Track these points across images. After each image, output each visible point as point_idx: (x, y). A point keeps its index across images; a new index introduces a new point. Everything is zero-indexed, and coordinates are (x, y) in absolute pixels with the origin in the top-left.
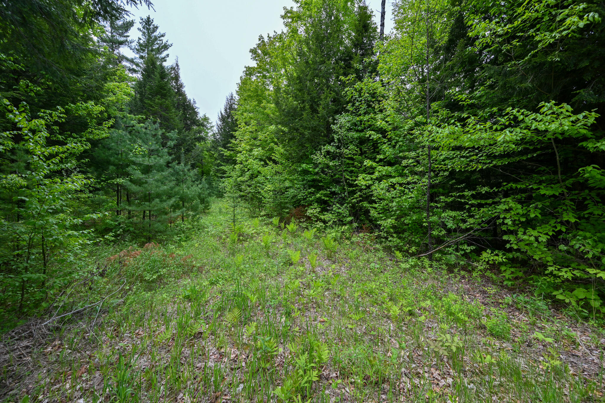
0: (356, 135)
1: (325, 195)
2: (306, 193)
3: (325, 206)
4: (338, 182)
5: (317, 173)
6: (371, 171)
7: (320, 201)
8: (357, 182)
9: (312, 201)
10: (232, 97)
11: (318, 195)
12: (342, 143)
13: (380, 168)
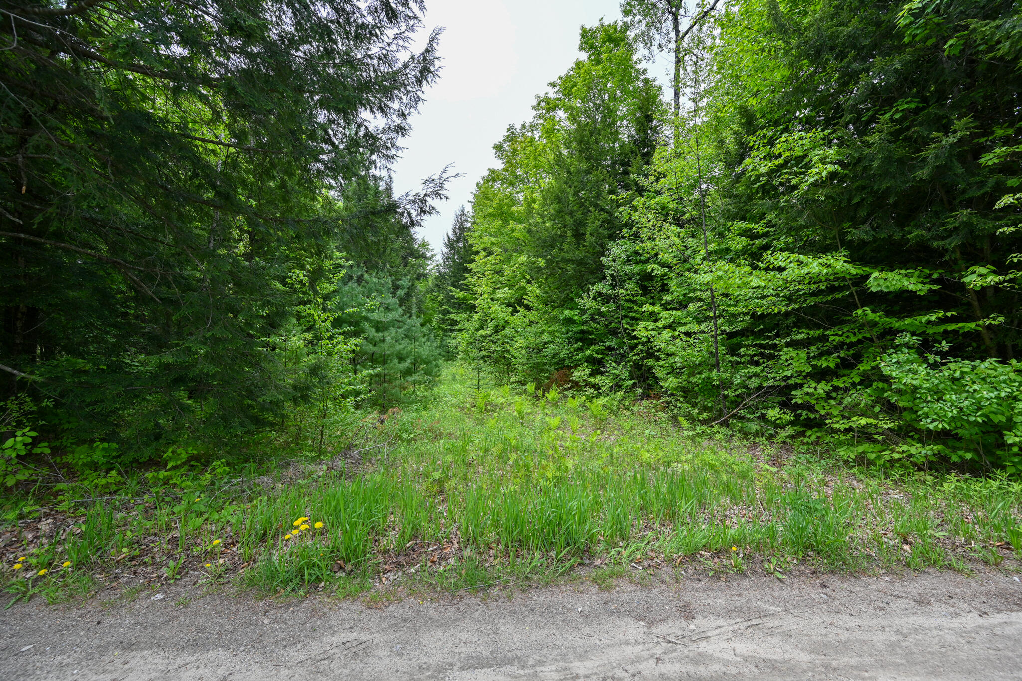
0: (636, 269)
1: (597, 352)
2: (572, 350)
3: (597, 367)
4: (614, 333)
5: (585, 323)
6: (653, 317)
7: (590, 360)
8: (635, 333)
9: (580, 360)
10: (463, 211)
11: (588, 352)
12: (617, 281)
13: (665, 314)
